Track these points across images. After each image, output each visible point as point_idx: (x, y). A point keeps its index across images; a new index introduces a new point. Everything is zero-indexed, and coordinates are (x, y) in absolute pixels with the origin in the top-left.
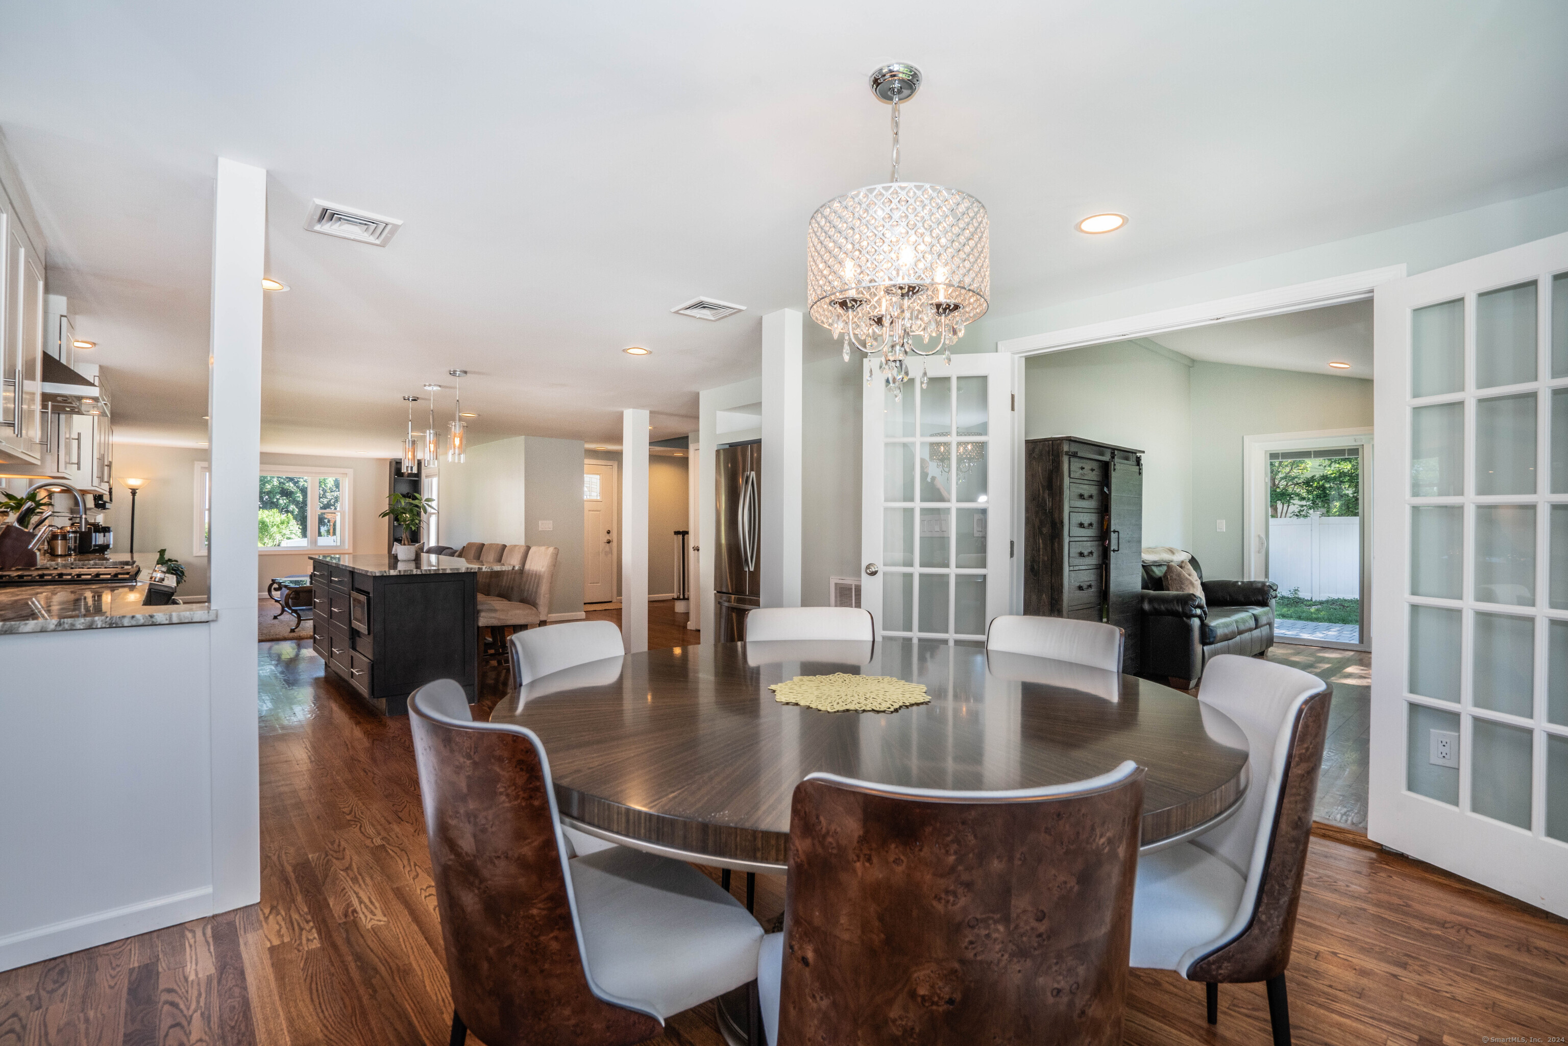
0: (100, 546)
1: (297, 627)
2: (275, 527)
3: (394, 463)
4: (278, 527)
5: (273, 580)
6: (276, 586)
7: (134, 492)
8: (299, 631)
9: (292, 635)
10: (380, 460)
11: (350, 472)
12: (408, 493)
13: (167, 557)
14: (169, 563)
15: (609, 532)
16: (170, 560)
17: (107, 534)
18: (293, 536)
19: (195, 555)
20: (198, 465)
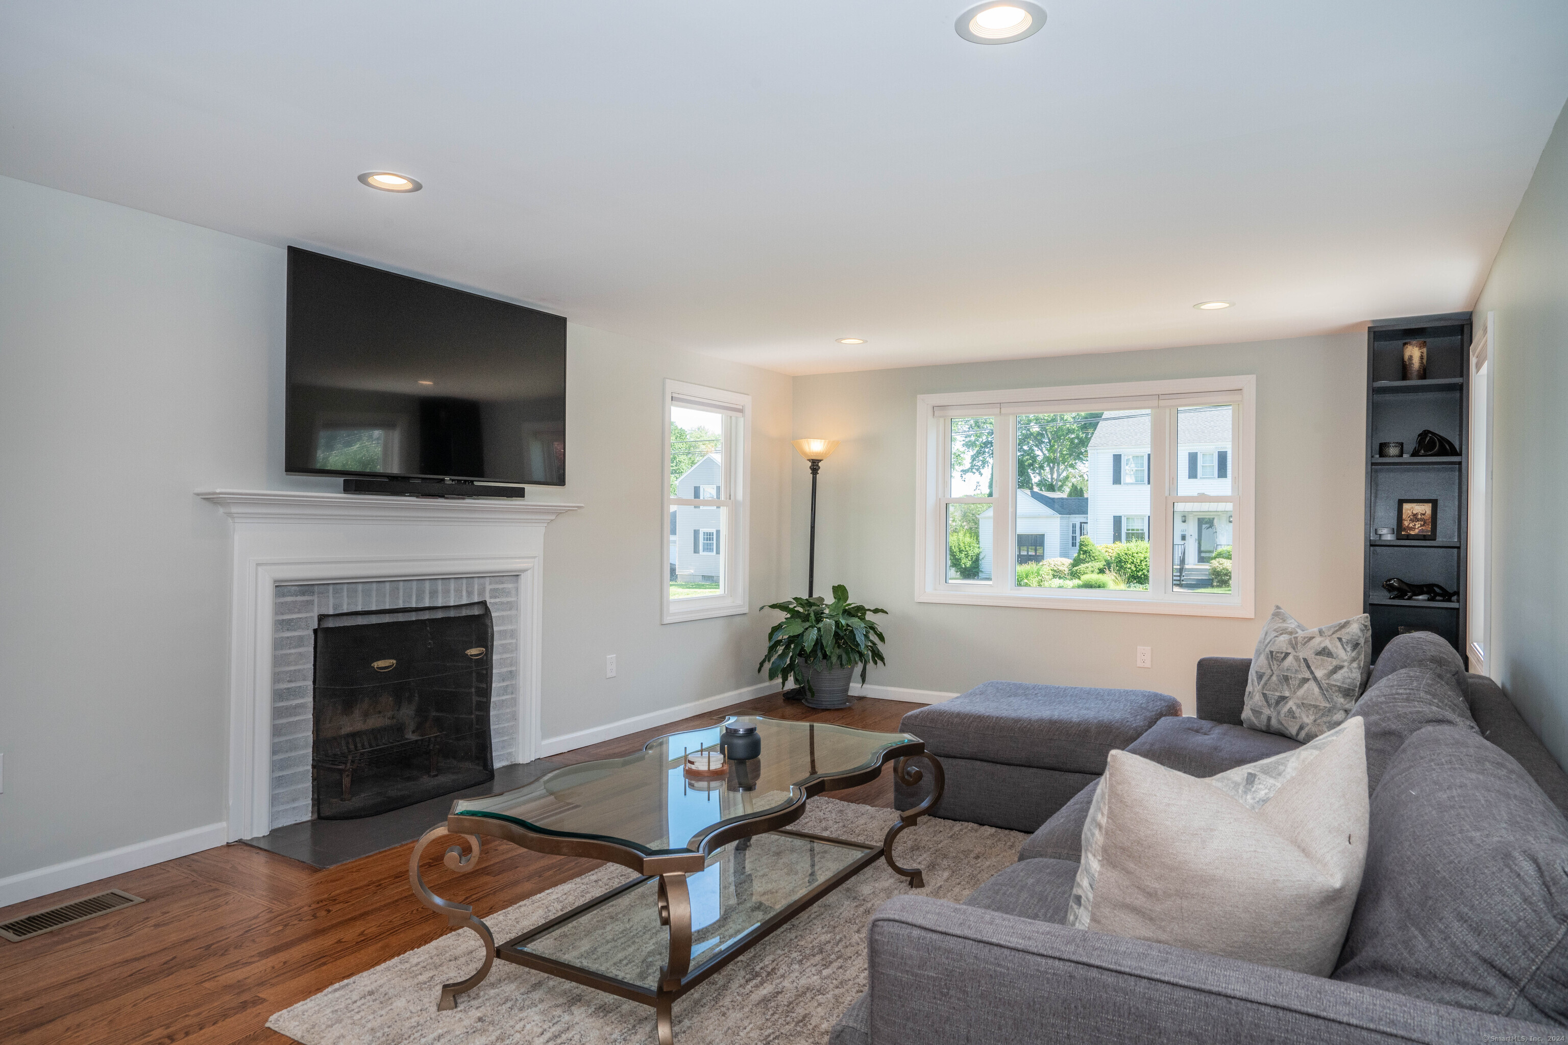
7: (815, 466)
11: (1250, 383)
16: (860, 609)
20: (925, 403)
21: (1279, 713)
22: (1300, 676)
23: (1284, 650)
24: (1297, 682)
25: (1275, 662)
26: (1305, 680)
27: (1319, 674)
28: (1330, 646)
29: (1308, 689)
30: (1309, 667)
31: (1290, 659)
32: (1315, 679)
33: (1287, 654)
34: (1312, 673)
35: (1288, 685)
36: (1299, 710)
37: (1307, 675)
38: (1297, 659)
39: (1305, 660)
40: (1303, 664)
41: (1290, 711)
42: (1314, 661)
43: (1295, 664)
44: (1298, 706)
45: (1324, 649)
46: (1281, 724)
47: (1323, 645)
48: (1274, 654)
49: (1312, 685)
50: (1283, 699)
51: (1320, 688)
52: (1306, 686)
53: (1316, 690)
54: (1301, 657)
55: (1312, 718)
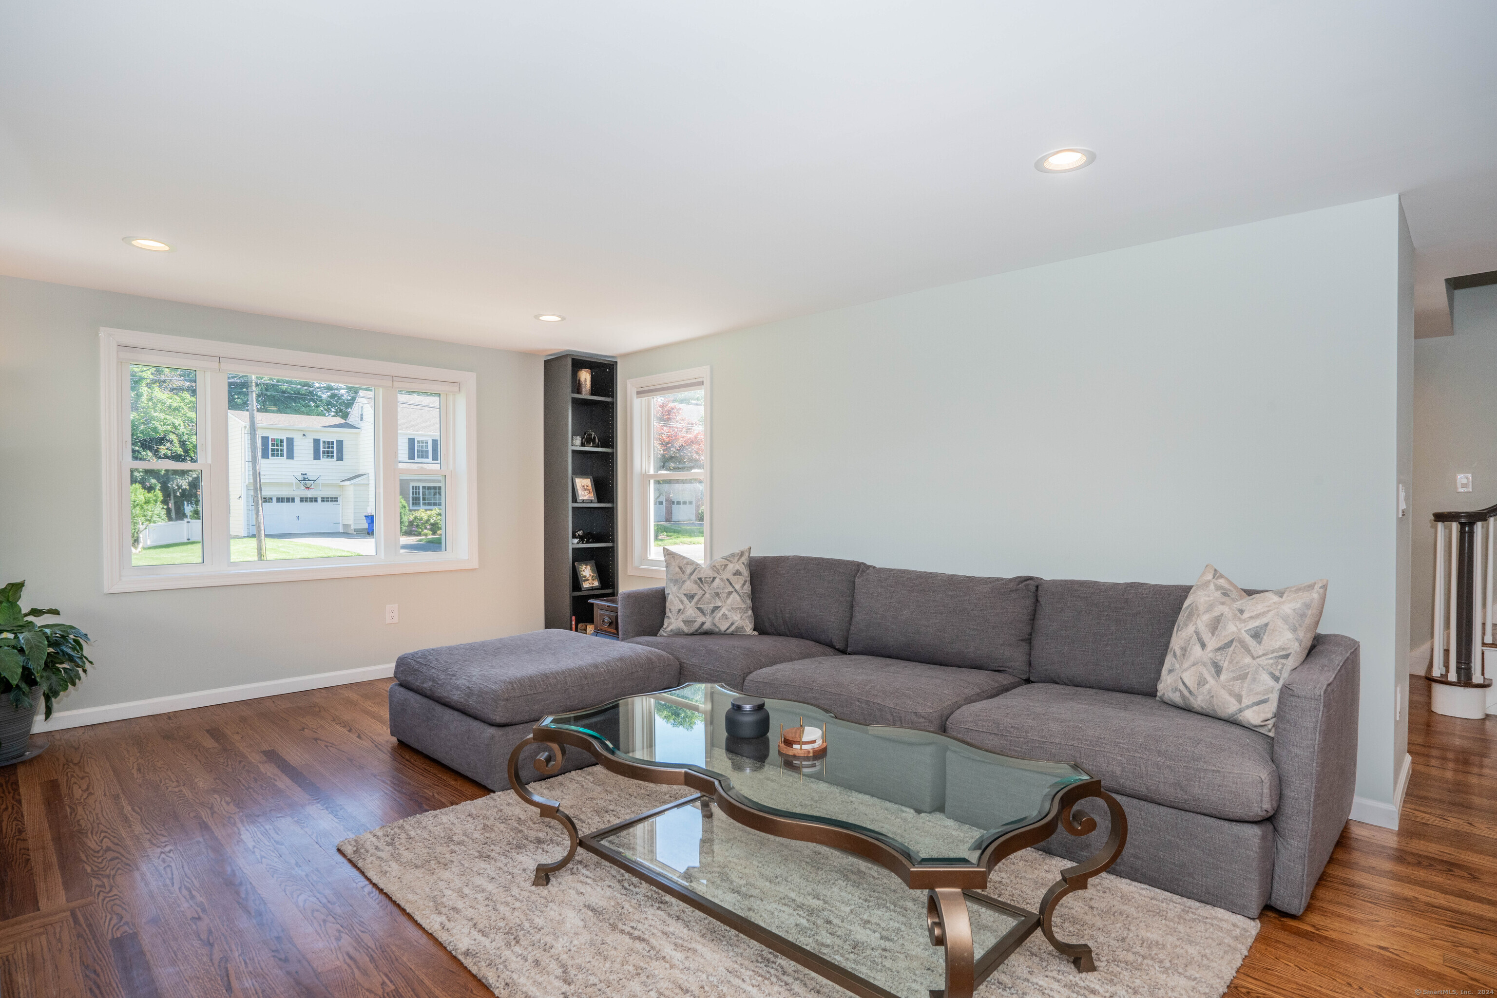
11: (469, 379)
16: (36, 612)
19: (106, 591)
21: (714, 618)
22: (727, 591)
23: (711, 575)
24: (725, 595)
25: (705, 585)
26: (731, 593)
27: (737, 587)
28: (740, 569)
29: (733, 598)
30: (731, 584)
31: (717, 580)
32: (736, 590)
33: (714, 578)
34: (734, 587)
35: (719, 598)
36: (730, 613)
37: (731, 589)
38: (722, 580)
39: (728, 580)
40: (727, 583)
41: (724, 615)
42: (734, 579)
43: (722, 584)
44: (729, 610)
45: (737, 571)
46: (715, 625)
47: (736, 569)
48: (703, 579)
49: (735, 595)
50: (716, 608)
51: (740, 596)
52: (732, 596)
53: (738, 598)
54: (725, 578)
55: (739, 616)
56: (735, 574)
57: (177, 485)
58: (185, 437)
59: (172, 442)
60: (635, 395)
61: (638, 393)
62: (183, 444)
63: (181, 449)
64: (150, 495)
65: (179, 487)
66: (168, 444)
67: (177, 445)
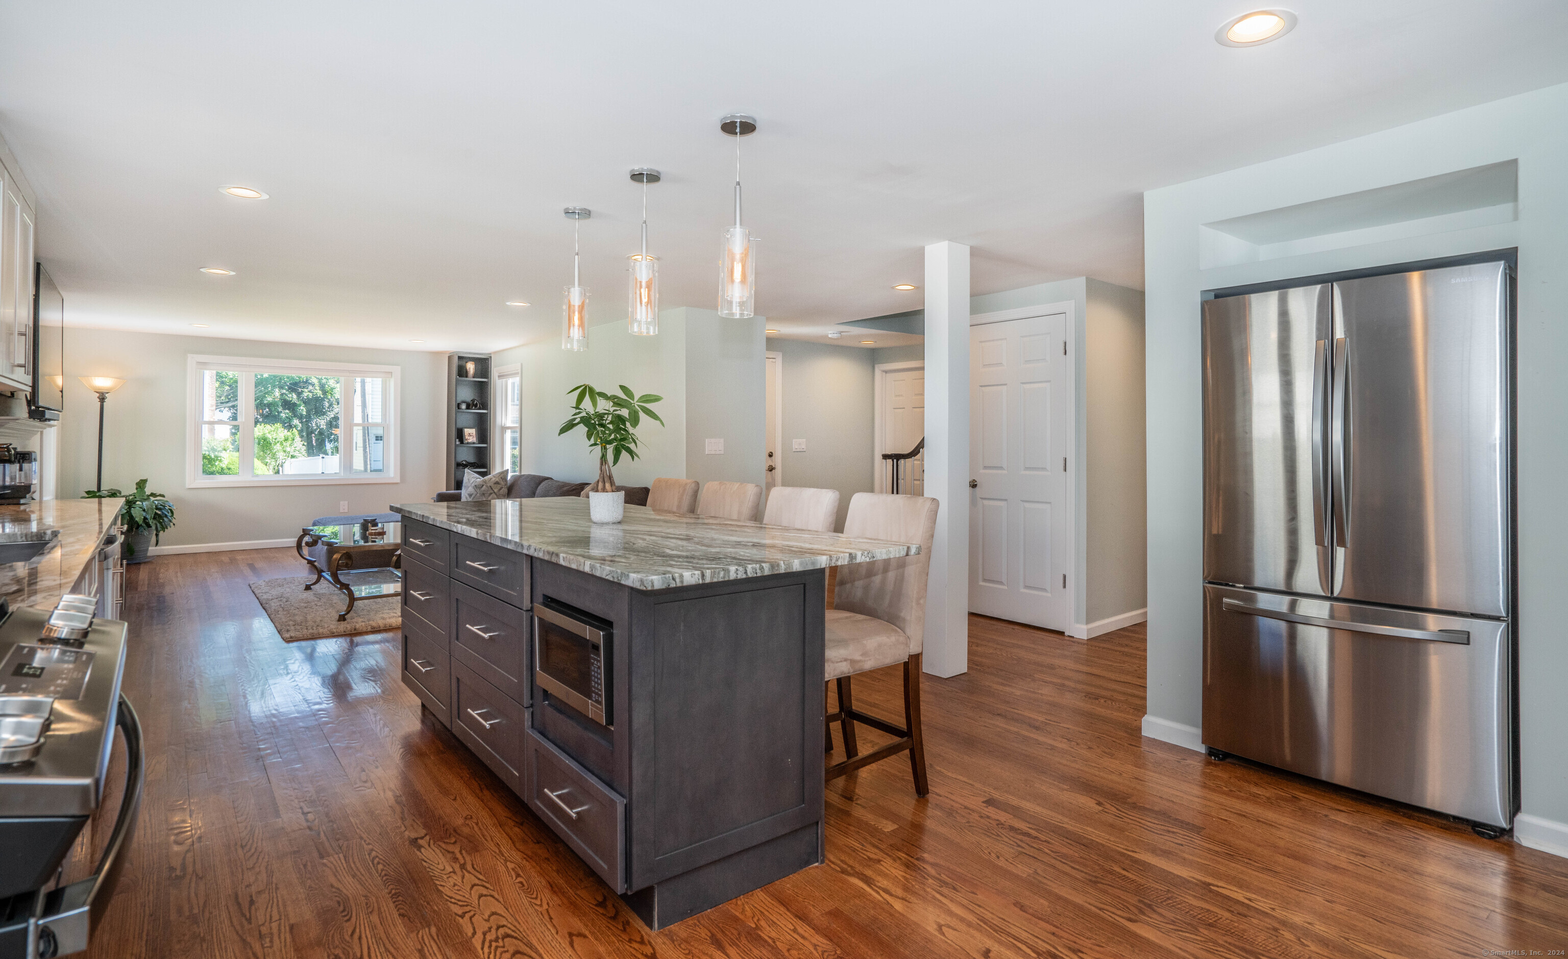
0: (13, 488)
1: (348, 612)
2: (278, 444)
3: (455, 361)
4: (282, 444)
5: (304, 530)
6: (307, 539)
7: (102, 399)
8: (352, 618)
9: (343, 626)
10: (436, 355)
11: (397, 370)
12: (473, 401)
13: (148, 490)
14: (152, 499)
15: (771, 455)
16: (153, 495)
17: (26, 466)
18: (296, 454)
19: (187, 486)
20: (192, 360)
26: (491, 494)
56: (495, 484)
57: (316, 424)
58: (324, 381)
59: (313, 385)
60: (497, 378)
61: (499, 376)
62: (322, 387)
63: (321, 392)
64: (289, 434)
65: (318, 427)
66: (310, 387)
67: (318, 388)
